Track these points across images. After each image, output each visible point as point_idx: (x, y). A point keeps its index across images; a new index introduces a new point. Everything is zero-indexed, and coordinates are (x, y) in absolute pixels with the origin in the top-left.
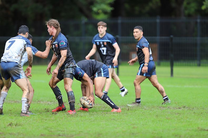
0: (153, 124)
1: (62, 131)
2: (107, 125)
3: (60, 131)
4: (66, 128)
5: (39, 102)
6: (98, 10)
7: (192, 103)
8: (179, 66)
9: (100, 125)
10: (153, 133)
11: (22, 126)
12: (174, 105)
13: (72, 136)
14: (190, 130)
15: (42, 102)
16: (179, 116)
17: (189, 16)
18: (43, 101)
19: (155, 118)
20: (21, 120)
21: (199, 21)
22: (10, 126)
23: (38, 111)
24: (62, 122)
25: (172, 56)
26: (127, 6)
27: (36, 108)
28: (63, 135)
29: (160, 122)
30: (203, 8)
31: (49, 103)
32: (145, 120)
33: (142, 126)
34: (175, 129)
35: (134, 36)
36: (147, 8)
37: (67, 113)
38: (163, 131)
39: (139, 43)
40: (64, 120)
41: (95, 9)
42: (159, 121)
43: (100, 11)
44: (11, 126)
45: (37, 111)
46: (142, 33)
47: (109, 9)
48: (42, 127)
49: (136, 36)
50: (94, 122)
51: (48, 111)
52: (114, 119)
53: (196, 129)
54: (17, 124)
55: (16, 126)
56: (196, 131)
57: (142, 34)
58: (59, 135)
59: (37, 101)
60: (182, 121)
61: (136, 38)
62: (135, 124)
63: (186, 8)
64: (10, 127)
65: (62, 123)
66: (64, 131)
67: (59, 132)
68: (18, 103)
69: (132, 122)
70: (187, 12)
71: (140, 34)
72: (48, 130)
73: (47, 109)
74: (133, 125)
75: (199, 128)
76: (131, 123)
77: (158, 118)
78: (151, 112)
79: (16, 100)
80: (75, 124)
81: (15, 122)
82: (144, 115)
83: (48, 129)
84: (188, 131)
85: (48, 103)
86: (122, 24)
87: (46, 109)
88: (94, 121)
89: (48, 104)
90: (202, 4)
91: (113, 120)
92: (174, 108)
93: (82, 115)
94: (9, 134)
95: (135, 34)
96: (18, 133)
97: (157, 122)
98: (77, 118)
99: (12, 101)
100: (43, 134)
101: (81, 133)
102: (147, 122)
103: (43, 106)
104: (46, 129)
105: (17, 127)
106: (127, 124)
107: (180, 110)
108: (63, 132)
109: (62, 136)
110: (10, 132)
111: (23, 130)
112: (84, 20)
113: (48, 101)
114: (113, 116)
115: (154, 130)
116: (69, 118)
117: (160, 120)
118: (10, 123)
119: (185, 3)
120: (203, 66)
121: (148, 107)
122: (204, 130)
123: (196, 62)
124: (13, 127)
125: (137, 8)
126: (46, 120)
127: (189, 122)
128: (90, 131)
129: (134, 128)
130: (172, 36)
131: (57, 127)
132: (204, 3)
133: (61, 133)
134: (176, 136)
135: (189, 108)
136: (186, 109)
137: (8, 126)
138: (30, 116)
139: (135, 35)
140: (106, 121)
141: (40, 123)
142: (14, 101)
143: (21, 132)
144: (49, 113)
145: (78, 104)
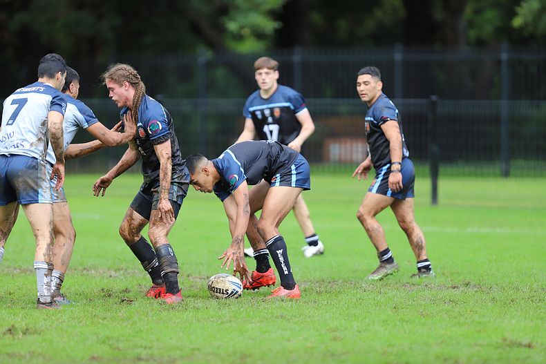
0: (386, 329)
1: (145, 348)
2: (265, 333)
3: (141, 346)
4: (158, 340)
5: (85, 272)
6: (242, 28)
7: (487, 275)
8: (453, 175)
9: (246, 331)
10: (384, 353)
11: (40, 334)
12: (440, 280)
13: (174, 360)
14: (481, 345)
15: (93, 271)
16: (453, 307)
17: (480, 43)
18: (95, 268)
19: (391, 313)
20: (39, 317)
21: (504, 56)
22: (11, 336)
23: (84, 294)
24: (147, 324)
25: (435, 149)
26: (316, 18)
27: (77, 287)
28: (151, 358)
29: (405, 323)
30: (517, 22)
31: (113, 273)
32: (365, 319)
33: (357, 333)
34: (442, 342)
35: (360, 93)
36: (369, 25)
37: (160, 302)
38: (410, 348)
39: (371, 110)
40: (150, 318)
41: (232, 26)
42: (402, 321)
43: (246, 31)
44: (13, 335)
45: (81, 295)
46: (380, 85)
47: (269, 26)
48: (95, 338)
49: (363, 93)
50: (230, 324)
51: (110, 295)
52: (282, 316)
53: (497, 343)
54: (27, 329)
55: (24, 334)
56: (498, 347)
57: (380, 87)
58: (139, 359)
59: (80, 268)
60: (461, 322)
61: (365, 99)
62: (338, 329)
63: (471, 24)
64: (8, 336)
65: (146, 327)
66: (150, 348)
67: (138, 351)
68: (30, 275)
69: (331, 325)
70: (473, 34)
71: (375, 88)
72: (110, 345)
73: (108, 290)
74: (333, 331)
75: (505, 340)
76: (328, 328)
77: (398, 315)
78: (380, 296)
79: (25, 267)
80: (181, 328)
81: (24, 323)
82: (361, 305)
83: (110, 343)
84: (477, 348)
85: (109, 274)
86: (304, 64)
87: (105, 290)
88: (230, 321)
89: (111, 276)
90: (513, 14)
91: (280, 320)
92: (440, 287)
93: (200, 305)
94: (8, 355)
95: (361, 89)
96: (30, 353)
97: (395, 324)
98: (186, 313)
99: (15, 269)
100: (95, 355)
101: (196, 352)
102: (369, 325)
103: (95, 283)
104: (104, 342)
105: (30, 338)
106: (317, 331)
107: (456, 292)
108: (150, 352)
109: (147, 360)
110: (10, 352)
111: (44, 344)
112: (204, 54)
113: (109, 269)
114: (281, 307)
115: (388, 346)
116: (165, 313)
117: (402, 319)
118: (10, 327)
119: (468, 11)
120: (516, 176)
121: (371, 285)
122: (520, 345)
123: (498, 167)
124: (19, 338)
125: (343, 25)
126: (105, 318)
127: (479, 323)
128: (219, 347)
129: (335, 339)
130: (434, 98)
131: (134, 336)
132: (519, 10)
133: (144, 354)
134: (445, 360)
135: (479, 287)
136: (471, 291)
137: (5, 333)
138: (61, 308)
139: (361, 91)
140: (261, 322)
141: (88, 326)
142: (20, 269)
143: (40, 350)
144: (111, 300)
145: (188, 276)
